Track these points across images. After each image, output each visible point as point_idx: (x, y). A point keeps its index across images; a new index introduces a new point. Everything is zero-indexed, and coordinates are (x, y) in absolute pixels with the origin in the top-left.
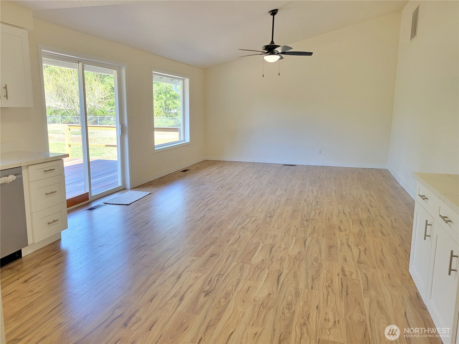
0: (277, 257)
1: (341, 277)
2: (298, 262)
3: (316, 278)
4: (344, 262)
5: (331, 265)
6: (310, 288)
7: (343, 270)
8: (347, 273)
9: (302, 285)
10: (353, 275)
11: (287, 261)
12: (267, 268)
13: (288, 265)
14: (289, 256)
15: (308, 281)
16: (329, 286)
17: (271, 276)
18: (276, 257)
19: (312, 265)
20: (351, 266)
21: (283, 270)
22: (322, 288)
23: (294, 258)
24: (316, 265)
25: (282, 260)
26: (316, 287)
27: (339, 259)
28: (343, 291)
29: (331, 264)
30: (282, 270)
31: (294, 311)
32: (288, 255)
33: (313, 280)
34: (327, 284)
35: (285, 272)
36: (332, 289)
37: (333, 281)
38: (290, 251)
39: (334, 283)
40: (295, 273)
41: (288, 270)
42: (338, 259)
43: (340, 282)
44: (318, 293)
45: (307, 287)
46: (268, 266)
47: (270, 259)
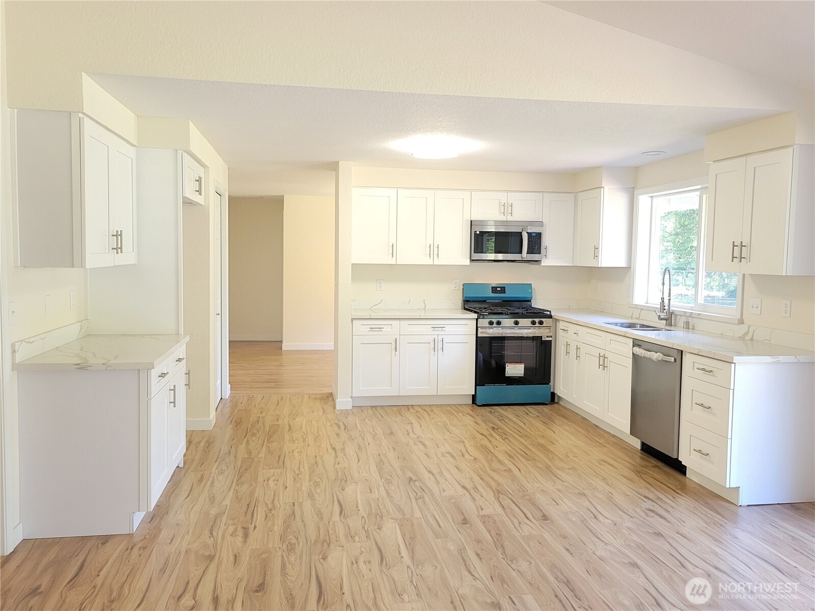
0: (360, 539)
1: (251, 524)
2: (321, 537)
3: (290, 516)
4: (239, 553)
5: (265, 543)
6: (296, 504)
7: (246, 536)
8: (240, 533)
9: (307, 504)
10: (232, 531)
11: (341, 534)
12: (366, 517)
13: (337, 528)
14: (341, 547)
15: (300, 511)
16: (271, 510)
17: (354, 509)
18: (363, 539)
19: (296, 537)
20: (230, 547)
21: (340, 520)
22: (280, 505)
23: (330, 542)
24: (291, 537)
25: (351, 536)
26: (288, 506)
27: (248, 557)
28: (253, 507)
29: (264, 545)
30: (342, 519)
31: (310, 482)
32: (343, 547)
33: (294, 513)
34: (273, 513)
35: (336, 517)
36: (268, 507)
37: (265, 517)
38: (344, 557)
39: (264, 515)
40: (322, 518)
41: (333, 519)
42: (250, 558)
43: (254, 518)
44: (286, 500)
45: (301, 504)
46: (365, 521)
47: (370, 533)
